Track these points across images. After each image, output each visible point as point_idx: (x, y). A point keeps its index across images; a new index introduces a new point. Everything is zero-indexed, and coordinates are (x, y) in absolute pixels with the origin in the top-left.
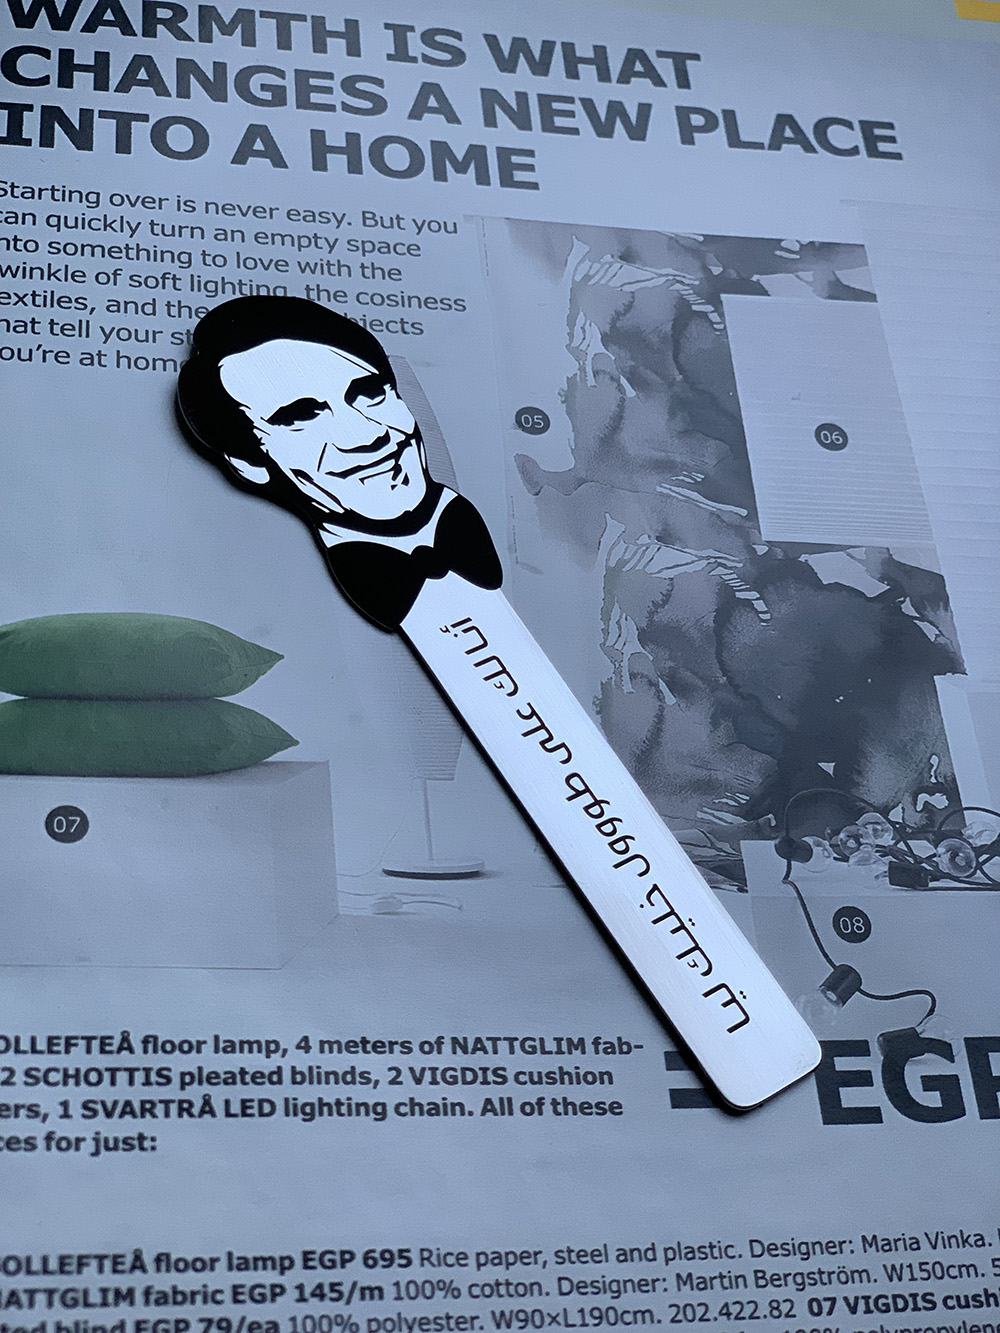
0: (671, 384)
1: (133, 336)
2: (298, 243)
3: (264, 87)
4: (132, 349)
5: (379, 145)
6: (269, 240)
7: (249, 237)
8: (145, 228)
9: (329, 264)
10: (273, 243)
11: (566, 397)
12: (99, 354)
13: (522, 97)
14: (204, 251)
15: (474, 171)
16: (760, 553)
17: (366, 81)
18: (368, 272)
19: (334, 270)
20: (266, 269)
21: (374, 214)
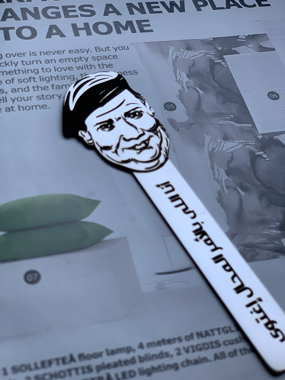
0: (215, 87)
1: (23, 99)
2: (75, 60)
3: (52, 13)
4: (23, 104)
5: (96, 26)
6: (65, 61)
7: (57, 61)
8: (20, 64)
9: (87, 65)
10: (66, 62)
11: (180, 97)
12: (12, 107)
13: (140, 4)
14: (42, 68)
15: (130, 29)
16: (260, 138)
17: (86, 6)
18: (101, 66)
19: (89, 67)
20: (65, 70)
21: (99, 48)
